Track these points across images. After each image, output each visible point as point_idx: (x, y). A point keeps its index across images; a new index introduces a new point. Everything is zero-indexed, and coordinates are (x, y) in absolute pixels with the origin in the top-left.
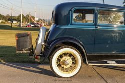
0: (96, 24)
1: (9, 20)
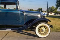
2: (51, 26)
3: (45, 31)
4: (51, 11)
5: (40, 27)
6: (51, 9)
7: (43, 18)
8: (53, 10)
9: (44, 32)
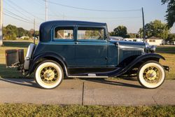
0: (75, 39)
1: (33, 35)
2: (166, 68)
3: (155, 76)
4: (153, 35)
5: (146, 70)
6: (152, 27)
7: (150, 53)
8: (159, 32)
9: (153, 78)
